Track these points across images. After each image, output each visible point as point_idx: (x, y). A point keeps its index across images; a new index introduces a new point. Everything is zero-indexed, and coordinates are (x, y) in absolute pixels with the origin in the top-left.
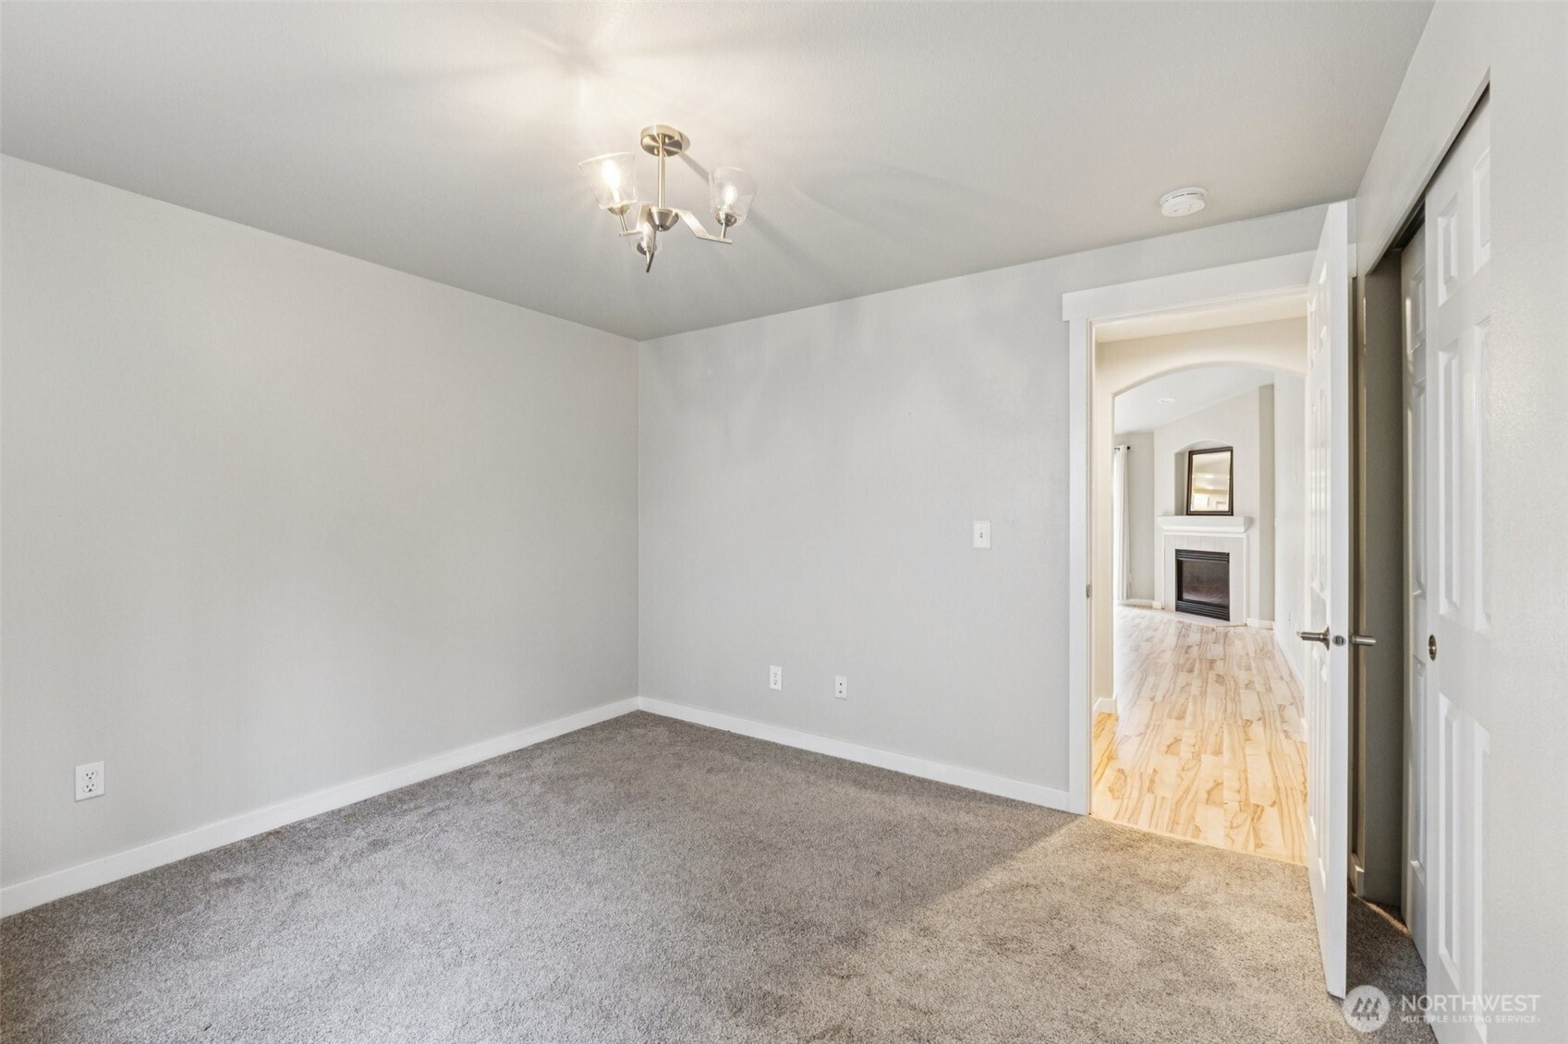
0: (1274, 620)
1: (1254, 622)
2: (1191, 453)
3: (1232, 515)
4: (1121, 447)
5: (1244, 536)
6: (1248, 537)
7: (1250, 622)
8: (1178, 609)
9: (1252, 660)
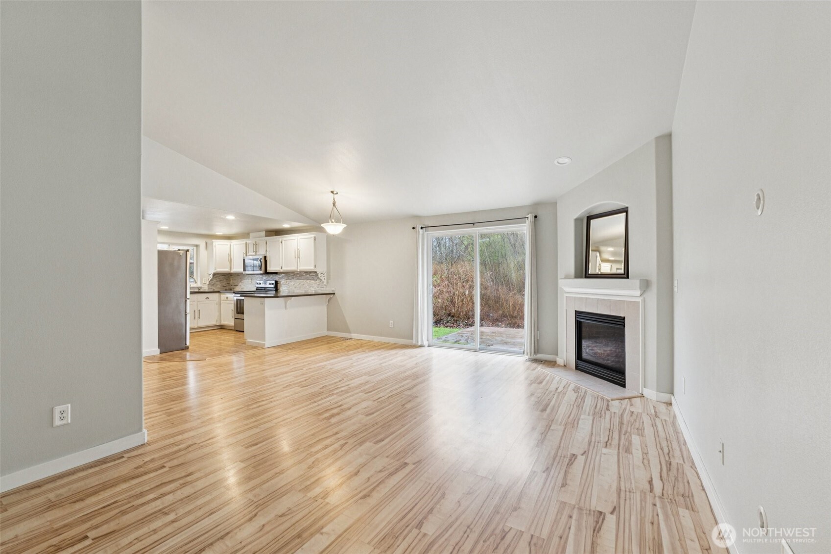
0: (672, 393)
1: (651, 393)
2: (590, 218)
3: (628, 277)
4: (529, 216)
5: (640, 300)
6: (644, 301)
7: (647, 392)
8: (577, 368)
9: (657, 499)
